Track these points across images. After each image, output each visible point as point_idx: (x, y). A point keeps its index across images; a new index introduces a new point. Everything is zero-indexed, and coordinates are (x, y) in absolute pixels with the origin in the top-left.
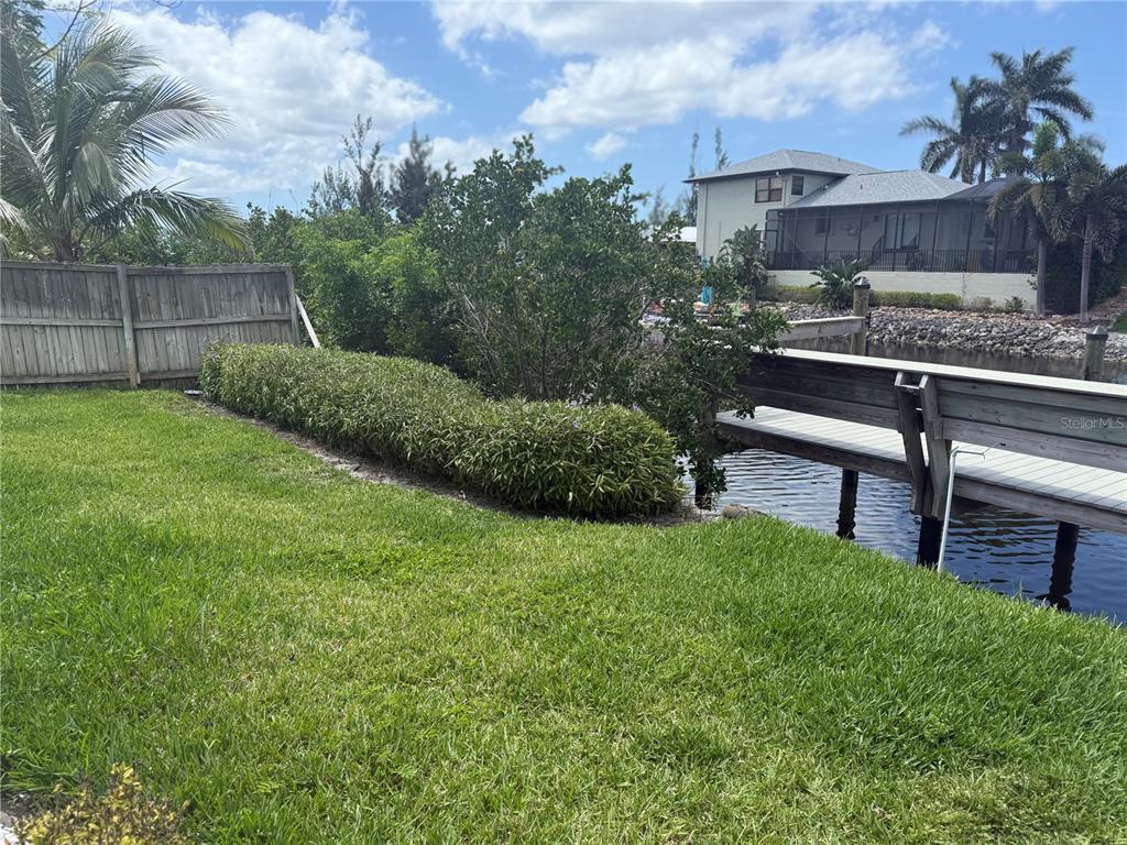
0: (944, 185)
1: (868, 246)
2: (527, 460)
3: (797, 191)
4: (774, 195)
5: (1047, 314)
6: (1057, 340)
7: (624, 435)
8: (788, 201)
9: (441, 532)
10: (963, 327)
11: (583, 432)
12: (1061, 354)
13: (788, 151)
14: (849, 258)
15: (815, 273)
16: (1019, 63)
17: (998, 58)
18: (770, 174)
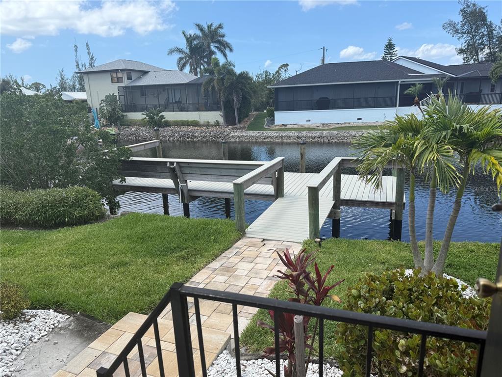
0: (186, 76)
1: (162, 102)
2: (47, 211)
3: (129, 78)
4: (119, 80)
5: (227, 126)
6: (231, 135)
7: (82, 196)
8: (126, 83)
9: (22, 240)
10: (201, 133)
11: (67, 197)
12: (233, 140)
13: (122, 60)
14: (155, 107)
15: (143, 114)
16: (206, 29)
17: (198, 26)
18: (116, 71)
